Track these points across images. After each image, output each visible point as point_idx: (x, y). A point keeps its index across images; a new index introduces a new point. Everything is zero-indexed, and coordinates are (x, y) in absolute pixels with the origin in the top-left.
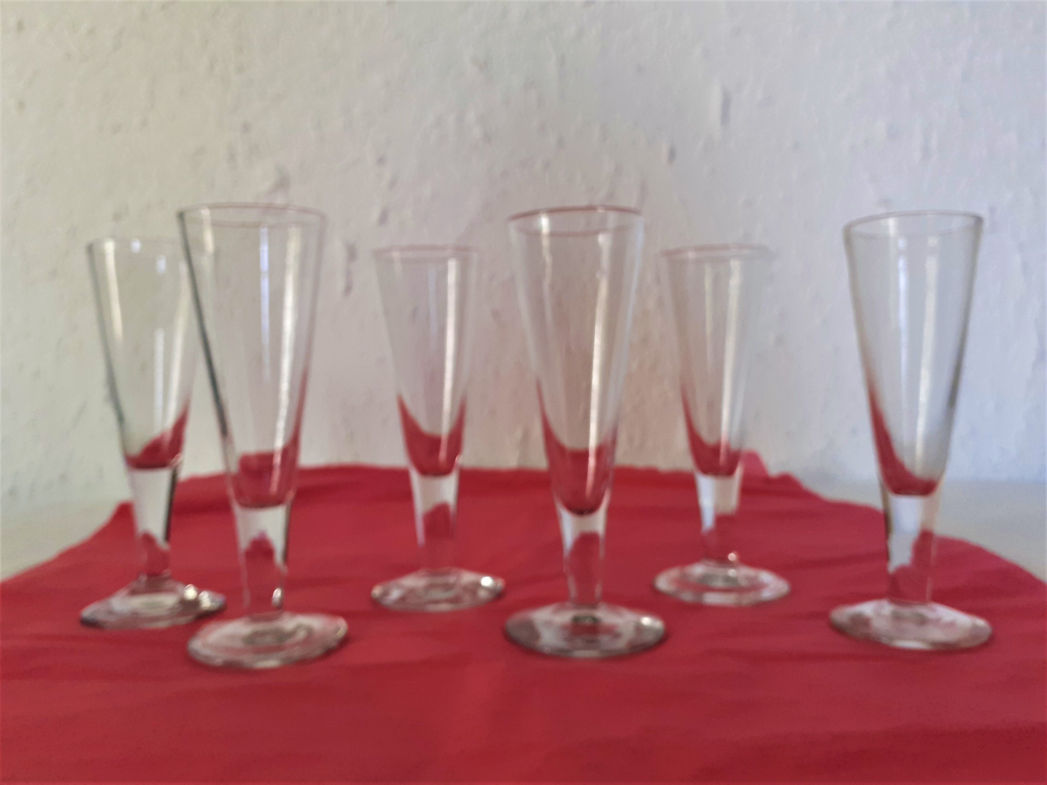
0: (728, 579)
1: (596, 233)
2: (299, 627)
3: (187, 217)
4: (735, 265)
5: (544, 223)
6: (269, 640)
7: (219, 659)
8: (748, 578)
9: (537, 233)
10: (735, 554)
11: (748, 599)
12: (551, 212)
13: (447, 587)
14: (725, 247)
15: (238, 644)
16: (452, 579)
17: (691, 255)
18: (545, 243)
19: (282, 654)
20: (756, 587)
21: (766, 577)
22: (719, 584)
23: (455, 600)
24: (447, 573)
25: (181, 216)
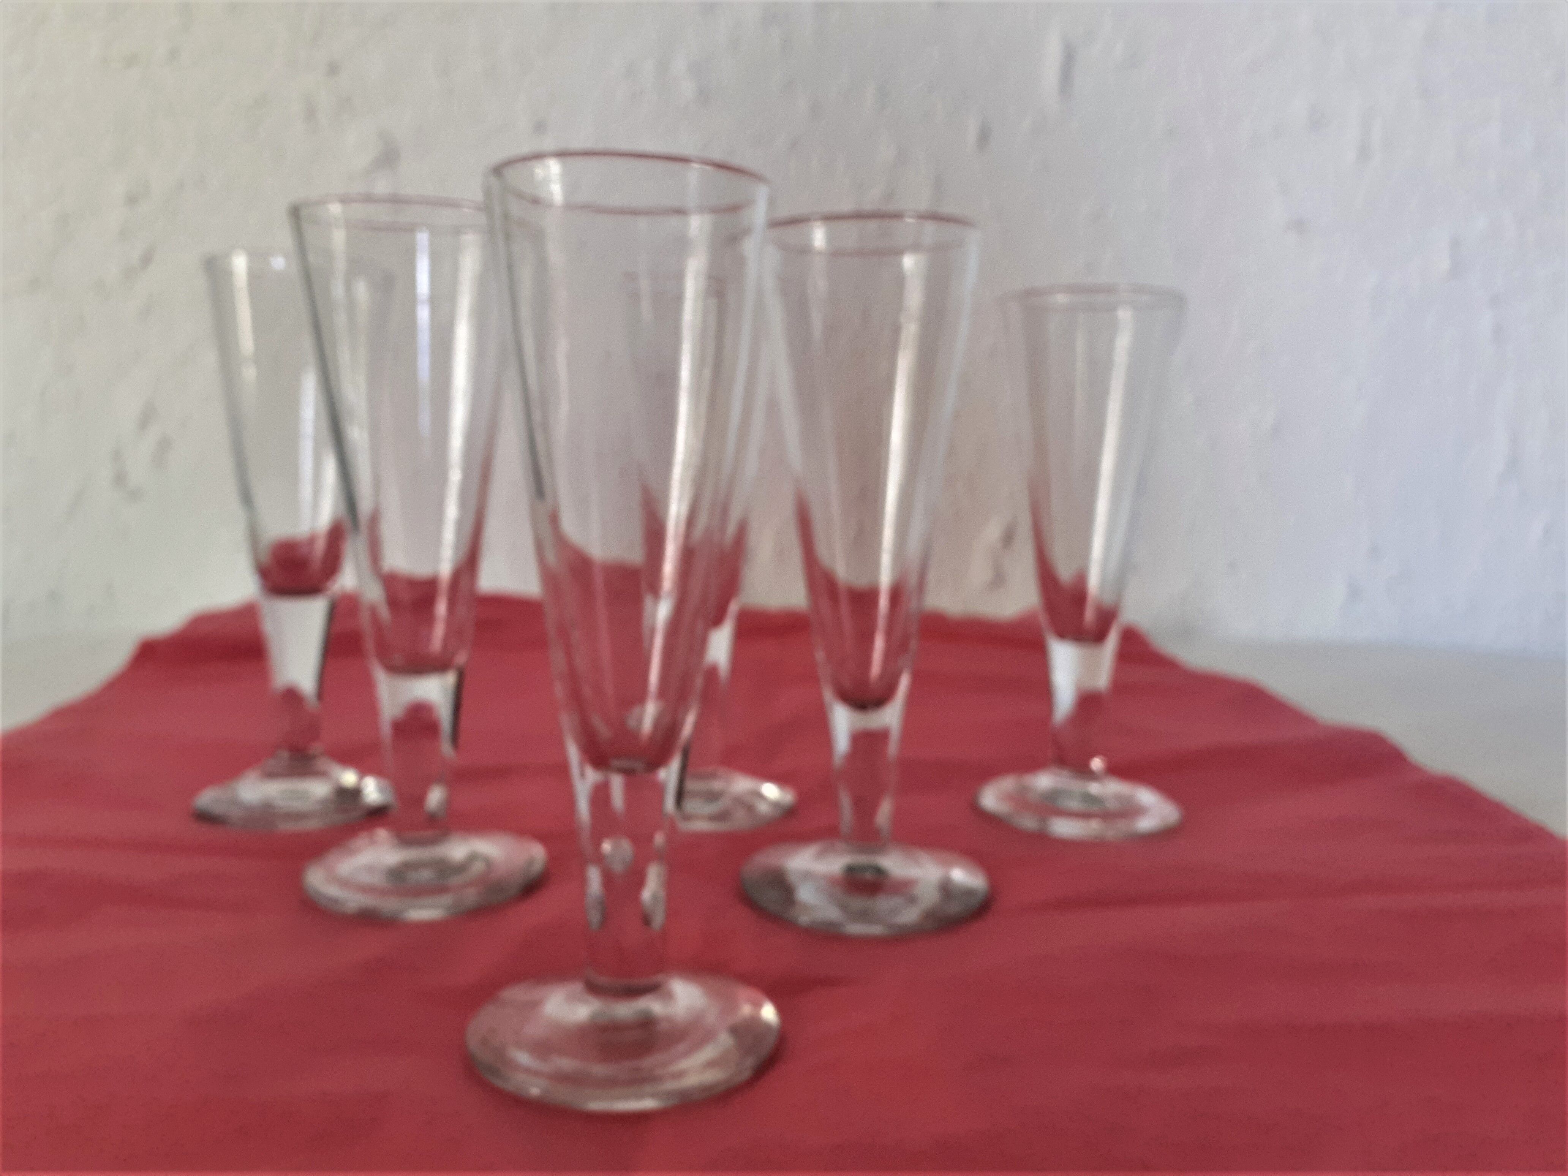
0: (1089, 798)
1: (899, 252)
2: (473, 858)
3: (304, 213)
4: (1124, 315)
5: (819, 237)
6: (426, 875)
7: (353, 901)
8: (1118, 797)
9: (806, 250)
10: (1101, 759)
11: (1113, 832)
12: (829, 218)
13: (713, 796)
14: (1110, 290)
15: (377, 880)
16: (717, 785)
17: (1061, 299)
18: (819, 265)
19: (447, 900)
20: (1132, 811)
21: (1146, 796)
22: (1074, 805)
23: (723, 816)
24: (712, 776)
25: (295, 213)
